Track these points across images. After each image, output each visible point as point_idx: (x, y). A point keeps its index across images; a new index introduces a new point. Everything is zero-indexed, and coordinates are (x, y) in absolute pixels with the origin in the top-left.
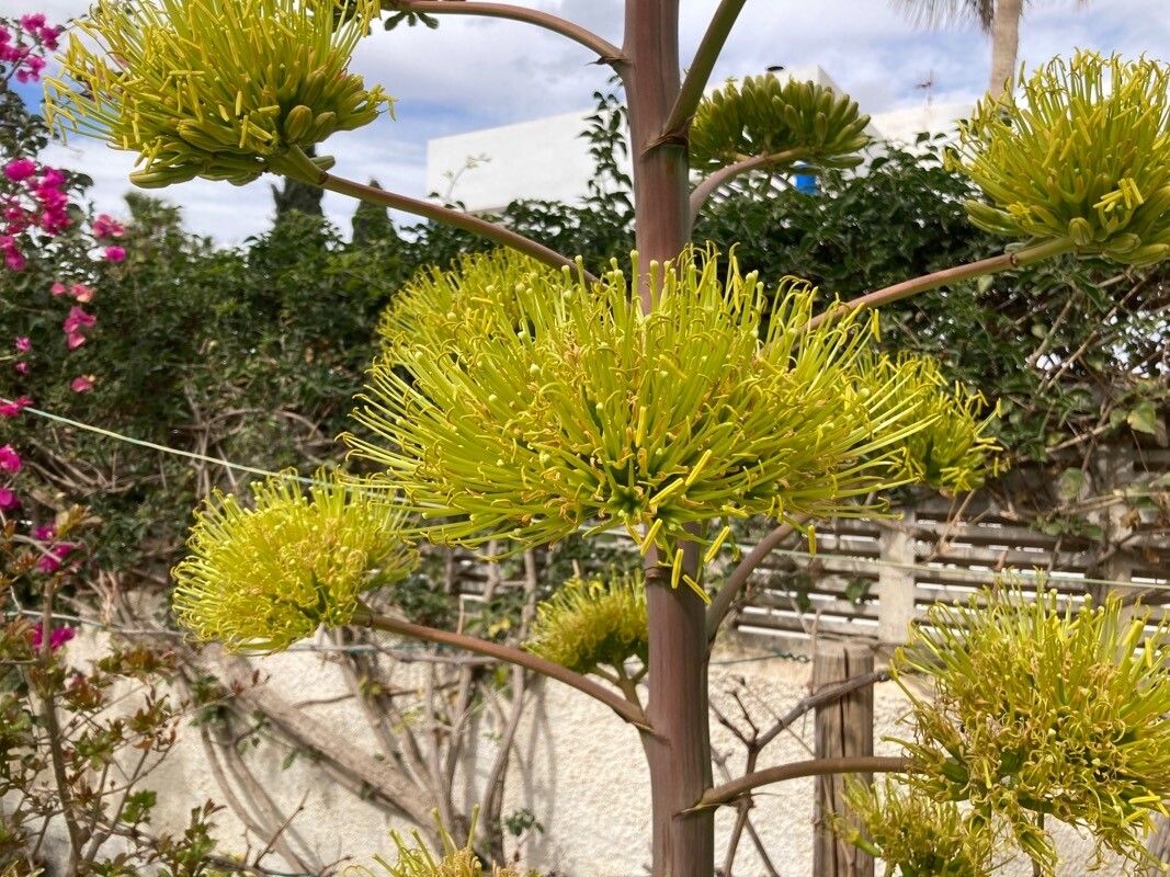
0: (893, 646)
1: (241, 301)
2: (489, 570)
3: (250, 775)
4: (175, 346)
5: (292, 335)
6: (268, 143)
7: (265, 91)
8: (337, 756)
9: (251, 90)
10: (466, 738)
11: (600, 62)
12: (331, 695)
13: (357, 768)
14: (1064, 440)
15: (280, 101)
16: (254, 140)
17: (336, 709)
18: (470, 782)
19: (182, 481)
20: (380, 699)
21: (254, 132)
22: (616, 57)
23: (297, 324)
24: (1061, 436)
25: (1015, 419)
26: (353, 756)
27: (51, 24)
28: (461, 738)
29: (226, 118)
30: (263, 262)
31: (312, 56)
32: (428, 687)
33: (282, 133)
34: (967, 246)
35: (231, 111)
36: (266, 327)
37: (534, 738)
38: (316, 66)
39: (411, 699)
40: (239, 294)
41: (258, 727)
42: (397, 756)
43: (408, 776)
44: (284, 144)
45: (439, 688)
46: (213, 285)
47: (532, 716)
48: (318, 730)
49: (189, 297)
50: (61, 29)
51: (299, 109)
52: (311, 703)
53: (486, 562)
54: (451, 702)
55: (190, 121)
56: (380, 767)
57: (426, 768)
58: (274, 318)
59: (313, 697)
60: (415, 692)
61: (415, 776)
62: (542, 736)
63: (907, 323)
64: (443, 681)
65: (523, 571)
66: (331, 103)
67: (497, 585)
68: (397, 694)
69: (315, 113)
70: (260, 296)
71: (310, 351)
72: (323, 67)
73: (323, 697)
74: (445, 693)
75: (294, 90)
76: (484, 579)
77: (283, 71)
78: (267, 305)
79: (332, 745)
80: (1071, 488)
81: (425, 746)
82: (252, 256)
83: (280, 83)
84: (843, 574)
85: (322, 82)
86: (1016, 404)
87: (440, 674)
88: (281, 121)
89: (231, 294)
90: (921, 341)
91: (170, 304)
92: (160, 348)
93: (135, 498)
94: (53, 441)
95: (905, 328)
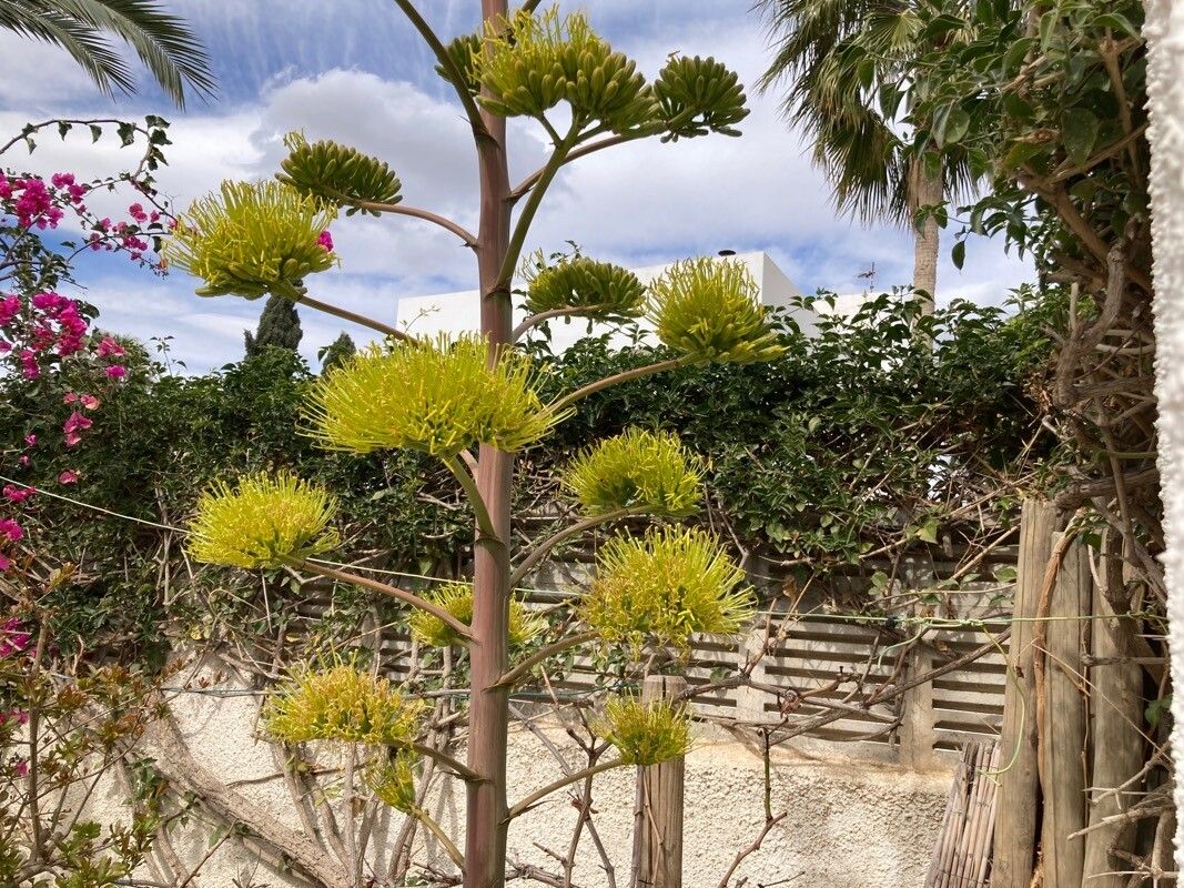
0: (747, 724)
1: (214, 419)
2: (411, 662)
3: (174, 855)
4: (152, 454)
5: (257, 448)
6: (274, 276)
7: (275, 251)
8: (260, 829)
9: (268, 250)
10: (379, 813)
11: (467, 245)
12: (260, 776)
13: (278, 840)
14: (873, 549)
15: (282, 256)
16: (268, 274)
17: (263, 789)
18: (380, 855)
19: (145, 574)
20: (305, 778)
21: (269, 270)
22: (474, 243)
23: (263, 439)
24: (871, 545)
25: (834, 530)
26: (275, 829)
27: (78, 182)
28: (375, 811)
29: (255, 262)
30: (238, 386)
31: (300, 235)
32: (349, 767)
33: (282, 272)
34: (802, 395)
35: (258, 260)
36: (234, 442)
37: (440, 811)
38: (302, 240)
39: (333, 777)
40: (214, 412)
41: (188, 808)
42: (317, 831)
43: (323, 847)
44: (281, 278)
45: (359, 767)
46: (192, 404)
47: (439, 792)
48: (245, 805)
49: (168, 413)
50: (87, 188)
51: (291, 260)
52: (240, 783)
53: (409, 654)
54: (368, 780)
55: (236, 264)
56: (299, 840)
57: (342, 843)
58: (242, 436)
59: (243, 778)
60: (337, 770)
61: (330, 849)
62: (447, 810)
63: (755, 453)
64: (362, 761)
65: (442, 662)
66: (307, 259)
67: (416, 673)
68: (322, 773)
69: (299, 263)
70: (232, 415)
71: (271, 462)
72: (305, 241)
73: (252, 778)
74: (364, 771)
75: (289, 251)
76: (406, 669)
77: (285, 242)
78: (236, 424)
79: (257, 819)
80: (880, 588)
81: (342, 821)
82: (228, 382)
83: (283, 247)
84: (708, 664)
85: (304, 248)
86: (835, 518)
87: (361, 754)
88: (281, 266)
89: (206, 412)
90: (766, 468)
91: (151, 419)
92: (138, 457)
93: (97, 591)
94: (26, 537)
95: (753, 457)
